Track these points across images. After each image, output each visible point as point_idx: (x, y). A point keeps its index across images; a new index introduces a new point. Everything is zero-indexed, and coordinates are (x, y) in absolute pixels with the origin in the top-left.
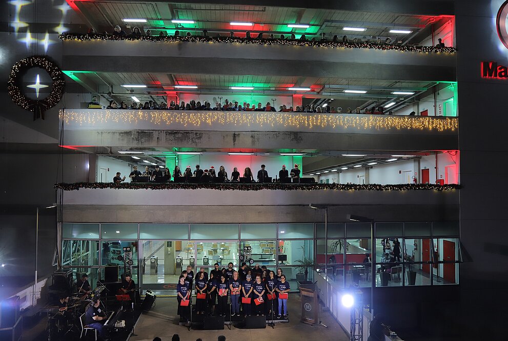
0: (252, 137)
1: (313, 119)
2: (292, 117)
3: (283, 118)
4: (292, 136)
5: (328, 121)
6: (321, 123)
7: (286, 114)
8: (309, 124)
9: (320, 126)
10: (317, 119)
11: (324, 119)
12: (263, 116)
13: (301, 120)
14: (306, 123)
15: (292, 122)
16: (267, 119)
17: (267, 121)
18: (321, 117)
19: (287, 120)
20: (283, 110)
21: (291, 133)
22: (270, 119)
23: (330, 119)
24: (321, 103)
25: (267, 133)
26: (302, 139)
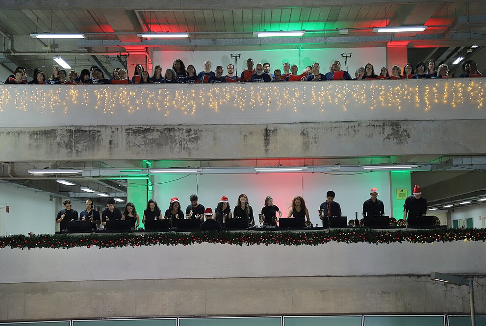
0: (303, 134)
1: (431, 92)
2: (387, 90)
3: (368, 93)
4: (388, 130)
5: (466, 94)
6: (450, 99)
7: (373, 84)
8: (422, 102)
9: (449, 104)
10: (441, 91)
11: (456, 91)
12: (325, 90)
13: (407, 95)
14: (417, 99)
15: (387, 101)
16: (333, 97)
17: (333, 99)
18: (451, 86)
19: (376, 97)
20: (367, 75)
21: (384, 124)
22: (339, 96)
23: (470, 89)
24: (448, 57)
25: (337, 124)
26: (408, 135)
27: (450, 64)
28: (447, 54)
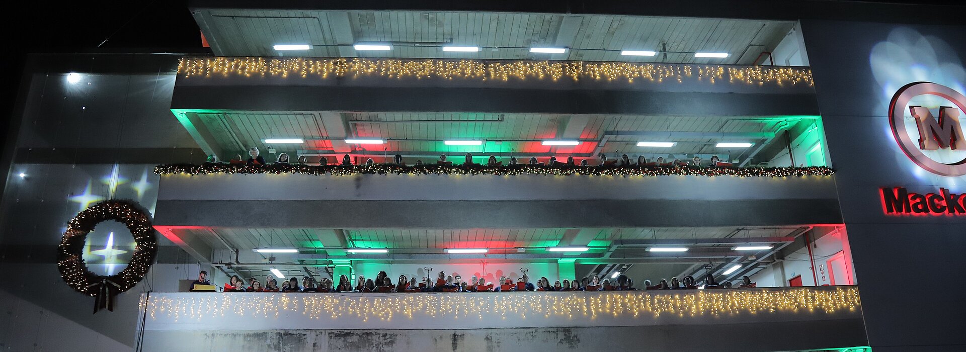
0: (487, 338)
1: (596, 303)
2: (559, 300)
3: (543, 302)
4: (561, 336)
5: (624, 305)
6: (612, 308)
7: (548, 295)
8: (589, 311)
9: (611, 314)
10: (604, 301)
11: (616, 301)
12: (506, 300)
13: (576, 305)
14: (585, 309)
15: (559, 310)
16: (513, 306)
17: (513, 308)
18: (612, 297)
19: (550, 307)
21: (558, 329)
22: (519, 305)
23: (627, 300)
24: (608, 272)
25: (518, 330)
26: (578, 340)
27: (610, 278)
28: (606, 269)
